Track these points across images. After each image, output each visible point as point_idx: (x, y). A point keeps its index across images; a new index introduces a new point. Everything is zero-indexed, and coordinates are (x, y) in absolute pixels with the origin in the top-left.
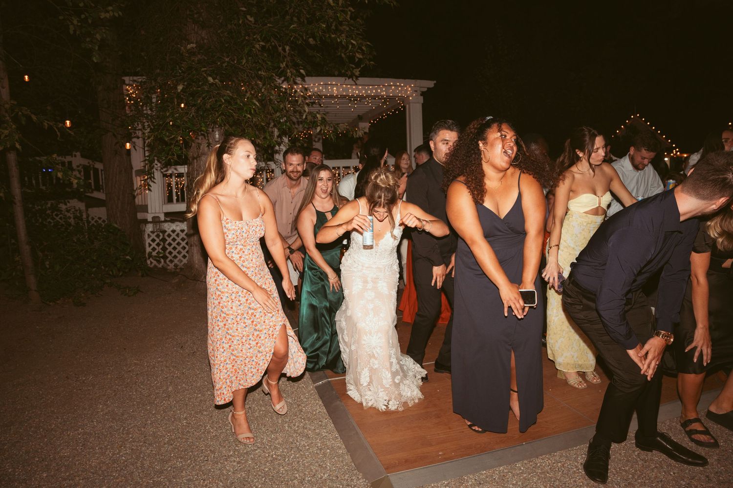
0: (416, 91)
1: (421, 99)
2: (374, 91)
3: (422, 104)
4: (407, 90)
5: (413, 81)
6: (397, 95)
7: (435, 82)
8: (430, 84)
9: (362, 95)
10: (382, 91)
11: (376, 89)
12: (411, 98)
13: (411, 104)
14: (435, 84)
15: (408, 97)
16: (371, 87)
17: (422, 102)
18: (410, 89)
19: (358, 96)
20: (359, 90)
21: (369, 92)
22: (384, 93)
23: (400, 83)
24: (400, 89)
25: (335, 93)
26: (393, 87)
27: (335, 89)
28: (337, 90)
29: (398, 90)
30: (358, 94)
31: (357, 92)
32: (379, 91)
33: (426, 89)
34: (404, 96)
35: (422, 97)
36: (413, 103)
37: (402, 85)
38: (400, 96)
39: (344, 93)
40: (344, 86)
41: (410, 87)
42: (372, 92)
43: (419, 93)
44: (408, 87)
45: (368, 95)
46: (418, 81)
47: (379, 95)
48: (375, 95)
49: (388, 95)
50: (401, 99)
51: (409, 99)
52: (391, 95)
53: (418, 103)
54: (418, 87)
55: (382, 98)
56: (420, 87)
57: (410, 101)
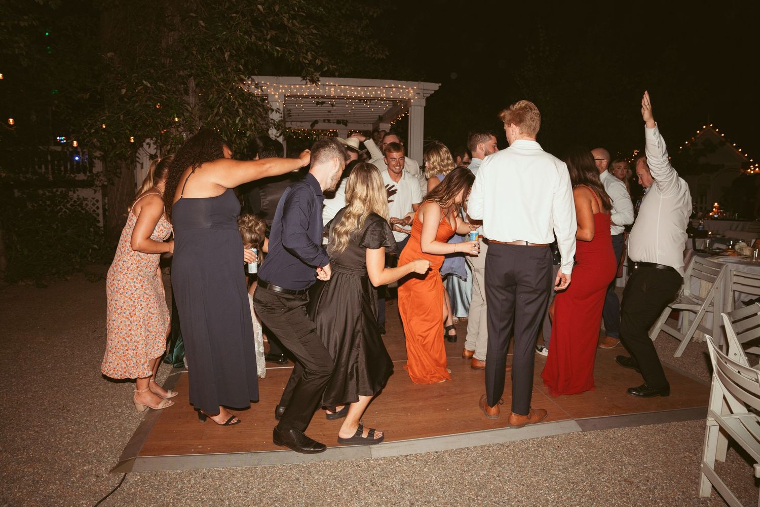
0: (419, 94)
1: (424, 103)
2: (374, 93)
3: (425, 107)
4: (409, 92)
5: (416, 83)
6: (398, 97)
7: (440, 84)
8: (435, 86)
9: (361, 97)
10: (382, 93)
11: (376, 91)
12: (412, 101)
13: (413, 107)
14: (439, 87)
15: (409, 99)
16: (370, 89)
17: (425, 105)
18: (412, 91)
19: (356, 97)
20: (357, 91)
21: (368, 93)
22: (384, 95)
23: (402, 85)
24: (401, 91)
25: (333, 93)
26: (394, 89)
27: (333, 89)
28: (335, 91)
29: (399, 92)
30: (357, 95)
31: (356, 93)
32: (379, 92)
33: (433, 92)
34: (405, 99)
35: (425, 100)
36: (414, 106)
37: (404, 87)
38: (400, 99)
39: (342, 94)
40: (343, 87)
41: (413, 89)
42: (371, 93)
43: (421, 94)
44: (410, 89)
45: (367, 96)
46: (422, 83)
47: (380, 96)
48: (375, 96)
49: (388, 97)
50: (401, 101)
51: (411, 101)
52: (392, 97)
53: (420, 106)
54: (421, 89)
55: (382, 99)
56: (424, 90)
57: (412, 104)
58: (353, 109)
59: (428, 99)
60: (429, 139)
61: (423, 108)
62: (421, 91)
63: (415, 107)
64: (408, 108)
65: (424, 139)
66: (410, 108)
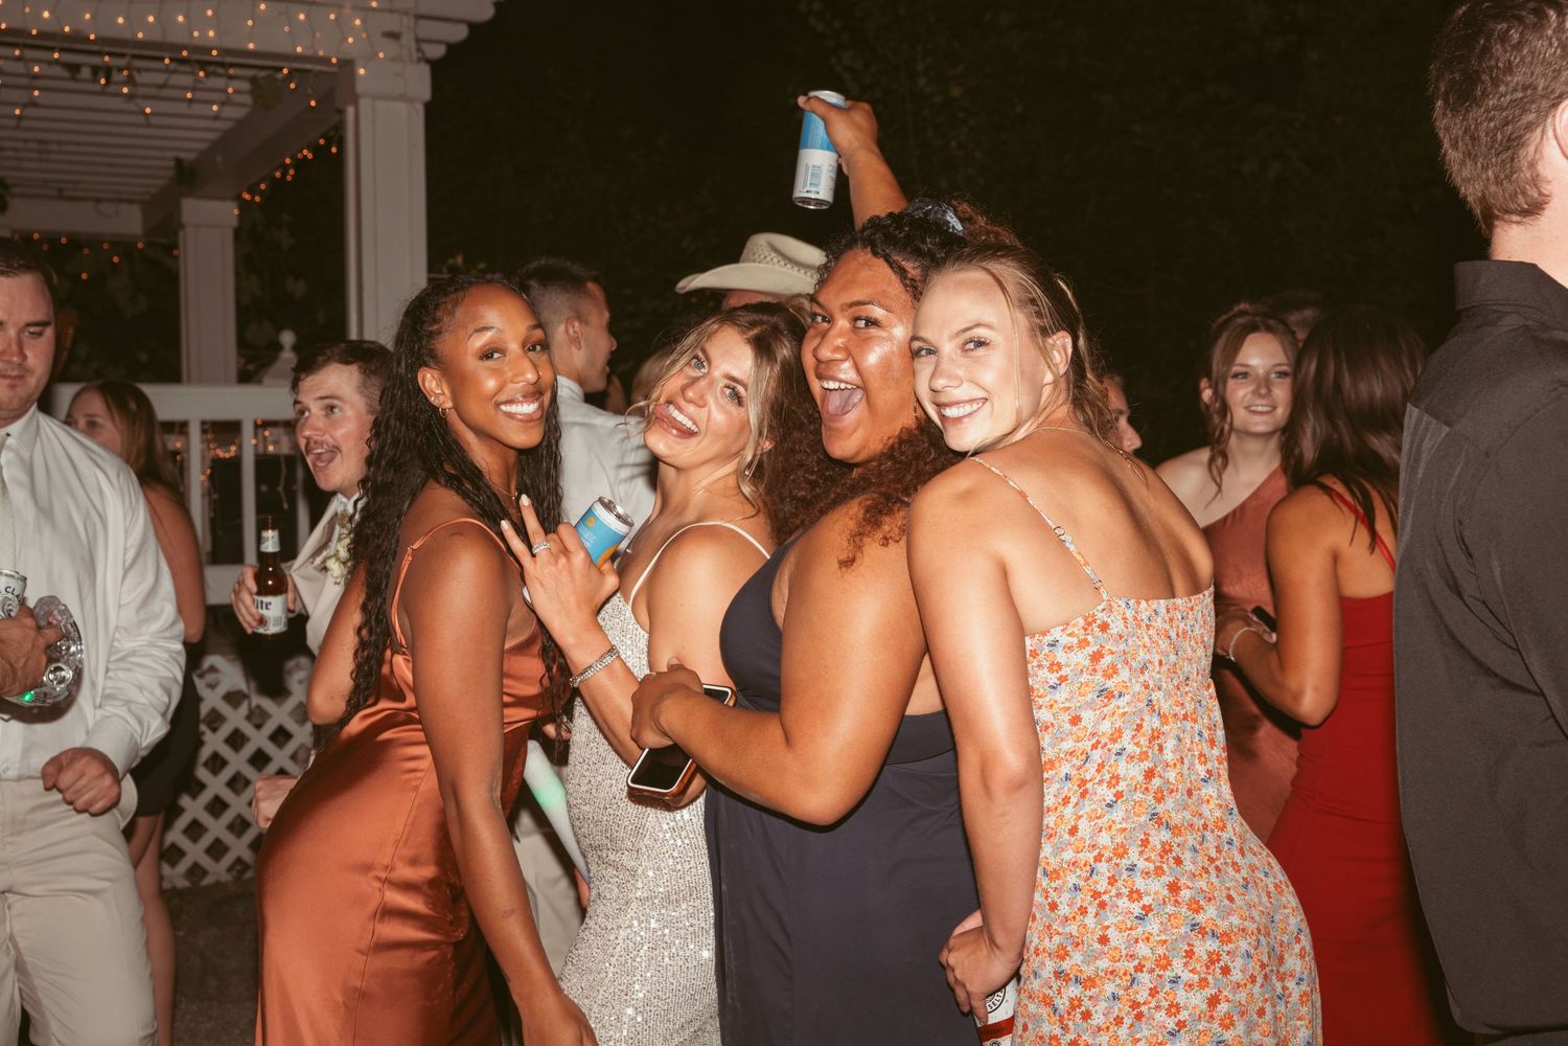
0: (394, 36)
1: (421, 84)
2: (151, 19)
3: (428, 107)
4: (343, 27)
6: (284, 48)
9: (78, 36)
12: (362, 71)
13: (364, 103)
15: (347, 65)
17: (427, 95)
18: (358, 22)
19: (49, 40)
20: (59, 4)
21: (121, 20)
22: (211, 33)
24: (302, 17)
29: (292, 21)
30: (53, 28)
31: (48, 16)
32: (181, 19)
33: (460, 33)
34: (326, 61)
35: (425, 72)
36: (375, 97)
38: (299, 58)
41: (363, 9)
43: (408, 40)
44: (347, 11)
45: (114, 34)
47: (185, 40)
48: (157, 37)
49: (230, 43)
50: (309, 72)
51: (353, 75)
52: (251, 46)
53: (403, 98)
54: (406, 13)
55: (199, 60)
56: (419, 17)
57: (360, 88)
58: (34, 104)
59: (438, 68)
60: (453, 270)
61: (420, 108)
62: (405, 20)
63: (379, 104)
64: (341, 112)
65: (431, 269)
66: (350, 110)
